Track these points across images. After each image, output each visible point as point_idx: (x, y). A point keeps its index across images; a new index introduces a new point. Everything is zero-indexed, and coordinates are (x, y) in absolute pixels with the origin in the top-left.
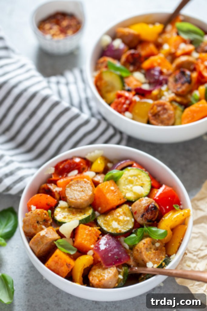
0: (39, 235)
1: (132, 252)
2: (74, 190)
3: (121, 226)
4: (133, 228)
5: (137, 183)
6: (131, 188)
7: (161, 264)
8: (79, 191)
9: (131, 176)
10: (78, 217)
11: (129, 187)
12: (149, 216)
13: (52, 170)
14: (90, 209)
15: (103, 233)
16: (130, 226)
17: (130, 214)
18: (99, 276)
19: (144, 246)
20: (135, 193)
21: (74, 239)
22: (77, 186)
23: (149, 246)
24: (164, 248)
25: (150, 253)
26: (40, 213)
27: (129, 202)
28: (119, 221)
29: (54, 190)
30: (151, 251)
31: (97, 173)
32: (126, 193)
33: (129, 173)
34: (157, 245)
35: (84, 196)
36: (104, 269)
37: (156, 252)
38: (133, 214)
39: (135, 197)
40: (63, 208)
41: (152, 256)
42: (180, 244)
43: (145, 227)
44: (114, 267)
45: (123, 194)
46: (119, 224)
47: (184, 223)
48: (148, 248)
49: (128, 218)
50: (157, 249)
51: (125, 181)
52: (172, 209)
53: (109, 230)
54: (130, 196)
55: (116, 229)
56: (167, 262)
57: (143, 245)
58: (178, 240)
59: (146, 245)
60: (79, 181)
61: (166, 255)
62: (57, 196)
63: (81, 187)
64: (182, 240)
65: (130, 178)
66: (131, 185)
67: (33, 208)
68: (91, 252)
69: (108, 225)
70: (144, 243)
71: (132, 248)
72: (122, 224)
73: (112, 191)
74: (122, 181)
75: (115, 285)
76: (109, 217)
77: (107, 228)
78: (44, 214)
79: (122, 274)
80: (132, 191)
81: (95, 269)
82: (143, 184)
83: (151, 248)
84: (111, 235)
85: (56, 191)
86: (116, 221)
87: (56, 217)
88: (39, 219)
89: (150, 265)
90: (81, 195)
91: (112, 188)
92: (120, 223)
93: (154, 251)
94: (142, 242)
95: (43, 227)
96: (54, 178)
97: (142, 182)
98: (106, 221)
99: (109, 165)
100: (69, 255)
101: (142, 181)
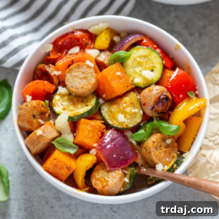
0: (36, 134)
1: (140, 149)
2: (75, 76)
3: (128, 119)
4: (142, 121)
5: (147, 66)
6: (141, 71)
7: (172, 166)
8: (81, 78)
9: (140, 57)
10: (79, 109)
11: (137, 70)
13: (50, 48)
14: (93, 97)
15: (108, 127)
16: (138, 119)
17: (138, 106)
18: (103, 180)
19: (153, 145)
20: (144, 78)
21: (75, 134)
22: (78, 72)
23: (159, 144)
24: (176, 144)
25: (160, 153)
26: (36, 106)
27: (138, 89)
28: (125, 114)
29: (52, 74)
30: (161, 150)
31: (101, 51)
32: (134, 78)
33: (138, 52)
34: (169, 141)
35: (86, 85)
36: (109, 172)
37: (166, 151)
38: (142, 105)
39: (143, 83)
40: (63, 96)
41: (162, 155)
42: (194, 139)
43: (155, 120)
44: (119, 170)
45: (131, 79)
46: (125, 117)
47: (199, 114)
48: (158, 147)
49: (136, 110)
50: (168, 146)
51: (133, 62)
52: (187, 97)
53: (115, 124)
54: (138, 81)
55: (122, 123)
56: (178, 163)
57: (152, 143)
58: (192, 135)
59: (155, 144)
60: (81, 65)
61: (179, 153)
62: (56, 81)
63: (83, 73)
64: (196, 135)
65: (138, 59)
66: (140, 68)
67: (29, 98)
68: (93, 152)
69: (114, 118)
70: (154, 142)
71: (140, 143)
72: (129, 117)
73: (119, 76)
74: (129, 62)
75: (121, 189)
76: (114, 108)
77: (111, 121)
78: (41, 105)
79: (128, 176)
80: (141, 75)
81: (98, 170)
82: (154, 67)
83: (161, 146)
84: (117, 130)
85: (55, 75)
86: (122, 113)
87: (54, 108)
88: (35, 113)
89: (160, 167)
90: (82, 83)
91: (119, 73)
92: (127, 115)
93: (165, 149)
94: (152, 140)
95: (41, 121)
96: (52, 57)
97: (152, 65)
98: (111, 112)
99: (116, 39)
100: (69, 155)
101: (152, 63)
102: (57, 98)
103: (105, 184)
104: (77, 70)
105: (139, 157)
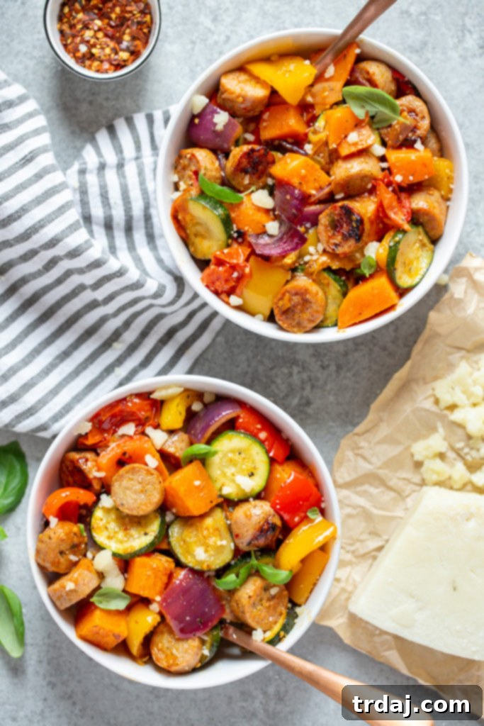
0: (64, 587)
2: (127, 488)
3: (211, 555)
4: (233, 559)
5: (244, 467)
6: (233, 475)
7: (278, 635)
8: (136, 492)
9: (233, 451)
10: (134, 539)
11: (230, 471)
12: (262, 542)
13: (88, 427)
14: (156, 517)
15: (179, 564)
16: (226, 557)
17: (227, 535)
18: (169, 652)
19: (249, 602)
20: (238, 486)
21: (126, 575)
22: (132, 479)
23: (259, 598)
24: (286, 593)
25: (260, 610)
26: (64, 537)
27: (228, 503)
28: (207, 548)
29: (91, 476)
30: (262, 605)
31: (171, 432)
32: (223, 485)
33: (230, 443)
34: (274, 591)
35: (145, 504)
36: (179, 640)
37: (270, 606)
38: (233, 533)
39: (237, 494)
40: (107, 511)
41: (264, 614)
42: (315, 585)
43: (253, 557)
44: (194, 640)
45: (218, 486)
46: (206, 551)
47: (324, 548)
48: (257, 602)
49: (224, 542)
50: (272, 598)
51: (221, 459)
52: (305, 519)
53: (190, 562)
54: (228, 490)
55: (201, 562)
56: (287, 628)
57: (247, 599)
58: (310, 580)
59: (252, 600)
60: (137, 469)
61: (290, 605)
62: (96, 486)
63: (140, 483)
64: (318, 580)
65: (230, 455)
66: (233, 470)
67: (54, 521)
68: (155, 607)
69: (189, 552)
70: (250, 597)
72: (212, 552)
73: (197, 487)
74: (216, 460)
75: (197, 664)
76: (191, 536)
77: (184, 556)
78: (72, 535)
79: (208, 645)
80: (233, 481)
81: (162, 633)
82: (255, 468)
83: (261, 600)
84: (192, 570)
85: (95, 478)
86: (202, 545)
87: (95, 534)
88: (64, 547)
89: (258, 636)
90: (139, 501)
91: (197, 483)
92: (209, 549)
93: (267, 604)
94: (247, 594)
95: (73, 558)
96: (90, 441)
97: (253, 466)
98: (184, 541)
99: (197, 407)
100: (119, 613)
101: (253, 462)
102: (98, 514)
103: (171, 662)
104: (131, 476)
105: (228, 610)
